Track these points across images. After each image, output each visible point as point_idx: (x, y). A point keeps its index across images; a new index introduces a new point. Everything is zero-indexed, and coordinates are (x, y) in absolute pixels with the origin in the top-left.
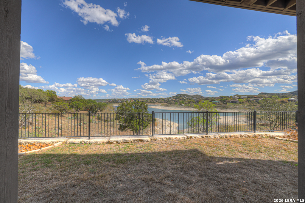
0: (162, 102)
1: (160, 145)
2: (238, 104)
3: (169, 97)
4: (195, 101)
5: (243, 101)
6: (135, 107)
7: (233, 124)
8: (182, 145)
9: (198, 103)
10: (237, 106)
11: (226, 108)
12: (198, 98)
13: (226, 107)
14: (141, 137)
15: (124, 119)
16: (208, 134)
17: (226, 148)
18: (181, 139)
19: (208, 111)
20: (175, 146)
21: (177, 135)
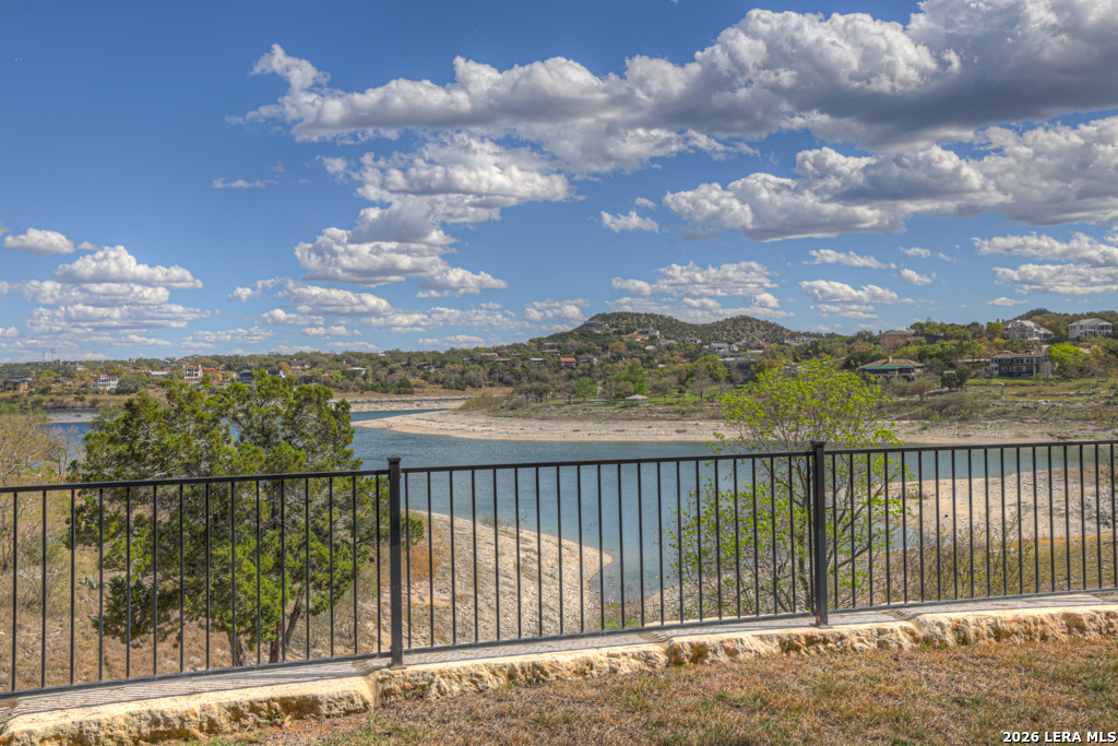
0: (472, 384)
1: (458, 730)
2: (1047, 380)
3: (525, 341)
4: (727, 365)
5: (1086, 359)
6: (247, 432)
7: (1012, 537)
8: (628, 721)
9: (755, 380)
10: (1042, 401)
11: (963, 415)
12: (748, 346)
13: (960, 404)
14: (298, 678)
15: (141, 538)
16: (832, 619)
17: (969, 725)
18: (625, 670)
19: (822, 445)
20: (579, 732)
21: (590, 641)
